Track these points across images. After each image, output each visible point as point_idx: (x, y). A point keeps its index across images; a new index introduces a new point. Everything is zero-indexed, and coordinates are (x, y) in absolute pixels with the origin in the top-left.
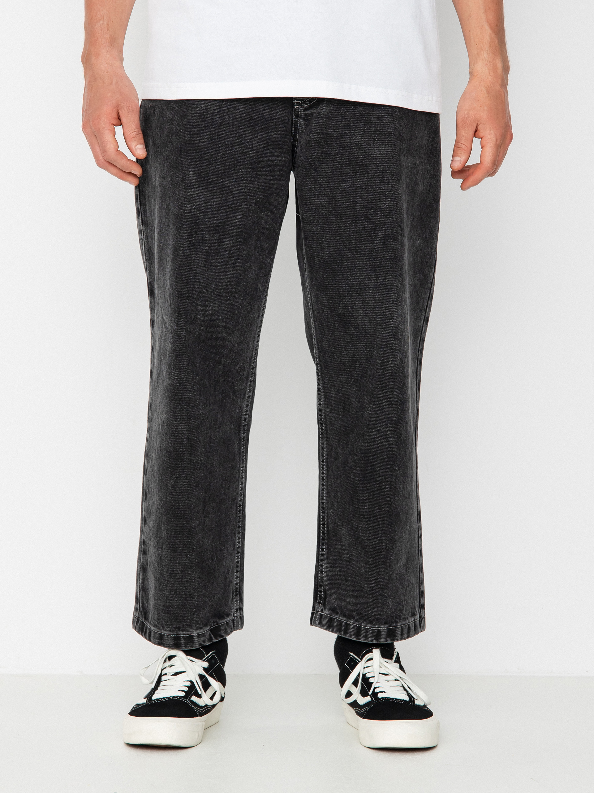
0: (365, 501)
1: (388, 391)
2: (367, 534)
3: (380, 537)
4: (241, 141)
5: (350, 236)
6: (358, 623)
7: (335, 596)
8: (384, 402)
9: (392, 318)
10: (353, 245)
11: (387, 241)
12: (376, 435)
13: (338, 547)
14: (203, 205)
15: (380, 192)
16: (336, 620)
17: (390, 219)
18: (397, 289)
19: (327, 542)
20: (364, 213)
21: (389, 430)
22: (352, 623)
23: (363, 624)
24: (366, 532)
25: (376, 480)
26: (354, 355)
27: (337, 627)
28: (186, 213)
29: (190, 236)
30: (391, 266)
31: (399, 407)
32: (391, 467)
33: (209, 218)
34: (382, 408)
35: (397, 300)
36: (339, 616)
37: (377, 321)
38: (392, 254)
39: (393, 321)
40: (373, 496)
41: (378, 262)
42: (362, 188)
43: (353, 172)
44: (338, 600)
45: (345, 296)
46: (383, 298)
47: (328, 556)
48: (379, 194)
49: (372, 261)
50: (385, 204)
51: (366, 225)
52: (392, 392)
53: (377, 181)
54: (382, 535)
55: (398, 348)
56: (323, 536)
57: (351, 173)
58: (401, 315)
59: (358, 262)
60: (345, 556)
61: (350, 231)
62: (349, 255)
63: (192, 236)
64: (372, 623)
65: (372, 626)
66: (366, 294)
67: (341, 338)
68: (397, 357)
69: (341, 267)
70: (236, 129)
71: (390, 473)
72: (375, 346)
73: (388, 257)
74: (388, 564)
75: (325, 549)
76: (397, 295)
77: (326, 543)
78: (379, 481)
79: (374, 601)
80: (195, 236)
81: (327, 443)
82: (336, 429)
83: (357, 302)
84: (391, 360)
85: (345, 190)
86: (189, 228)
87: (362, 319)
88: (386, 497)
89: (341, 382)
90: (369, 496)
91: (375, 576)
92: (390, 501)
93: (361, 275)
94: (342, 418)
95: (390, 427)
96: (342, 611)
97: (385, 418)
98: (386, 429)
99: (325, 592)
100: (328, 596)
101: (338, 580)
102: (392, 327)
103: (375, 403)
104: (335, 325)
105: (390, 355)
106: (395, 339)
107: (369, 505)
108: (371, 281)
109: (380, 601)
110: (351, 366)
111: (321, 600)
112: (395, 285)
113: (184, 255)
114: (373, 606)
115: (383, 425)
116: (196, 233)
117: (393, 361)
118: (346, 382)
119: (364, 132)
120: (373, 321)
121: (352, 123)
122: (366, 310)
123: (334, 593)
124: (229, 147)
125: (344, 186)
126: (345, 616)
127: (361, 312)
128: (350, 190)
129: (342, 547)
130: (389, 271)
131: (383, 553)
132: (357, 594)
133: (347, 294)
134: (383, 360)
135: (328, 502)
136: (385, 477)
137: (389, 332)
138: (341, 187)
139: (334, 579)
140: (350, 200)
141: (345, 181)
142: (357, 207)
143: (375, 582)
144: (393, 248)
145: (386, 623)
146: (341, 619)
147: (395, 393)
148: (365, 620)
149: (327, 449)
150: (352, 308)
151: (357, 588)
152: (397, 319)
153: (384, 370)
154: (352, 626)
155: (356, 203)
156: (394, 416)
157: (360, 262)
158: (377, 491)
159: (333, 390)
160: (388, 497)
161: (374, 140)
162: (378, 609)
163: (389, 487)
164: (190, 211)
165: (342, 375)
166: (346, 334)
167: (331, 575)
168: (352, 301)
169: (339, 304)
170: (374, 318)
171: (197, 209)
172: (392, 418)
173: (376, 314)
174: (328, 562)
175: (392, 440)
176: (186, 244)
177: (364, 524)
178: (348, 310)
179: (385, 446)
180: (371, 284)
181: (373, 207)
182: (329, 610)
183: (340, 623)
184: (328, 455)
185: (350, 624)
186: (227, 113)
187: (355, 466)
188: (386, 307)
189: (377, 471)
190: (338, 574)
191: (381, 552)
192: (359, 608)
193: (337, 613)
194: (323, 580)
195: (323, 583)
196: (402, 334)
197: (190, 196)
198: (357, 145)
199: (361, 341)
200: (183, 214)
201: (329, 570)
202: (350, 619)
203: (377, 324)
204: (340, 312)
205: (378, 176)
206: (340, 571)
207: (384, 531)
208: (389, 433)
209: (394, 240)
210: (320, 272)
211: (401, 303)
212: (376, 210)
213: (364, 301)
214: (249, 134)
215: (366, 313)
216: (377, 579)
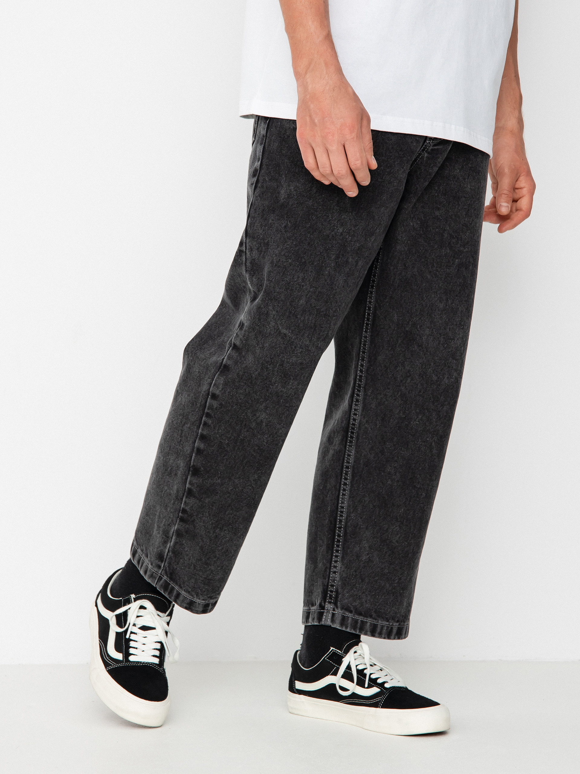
0: (401, 505)
1: (439, 404)
2: (398, 536)
3: (410, 540)
4: (390, 171)
5: (433, 261)
6: (375, 621)
7: (348, 595)
8: (434, 414)
9: (453, 339)
10: (434, 269)
11: (461, 268)
12: (421, 445)
13: (357, 549)
14: (353, 229)
15: (464, 223)
16: (350, 618)
17: (467, 249)
18: (461, 313)
19: (344, 544)
20: (448, 240)
21: (434, 441)
22: (369, 621)
23: (380, 622)
24: (397, 534)
25: (415, 486)
26: (409, 371)
27: (351, 625)
28: (338, 235)
29: (338, 257)
30: (459, 291)
31: (446, 422)
32: (430, 476)
33: (354, 242)
34: (431, 420)
35: (460, 324)
36: (354, 614)
37: (440, 341)
38: (462, 280)
39: (453, 342)
40: (410, 501)
41: (450, 286)
42: (451, 218)
43: (447, 201)
44: (351, 599)
45: (417, 315)
46: (449, 320)
47: (343, 558)
48: (462, 225)
49: (446, 285)
50: (466, 235)
51: (448, 252)
52: (442, 406)
53: (464, 213)
54: (411, 539)
55: (454, 367)
56: (338, 538)
57: (445, 202)
58: (463, 338)
59: (435, 285)
60: (364, 558)
61: (434, 255)
62: (429, 277)
63: (339, 258)
64: (388, 621)
65: (387, 623)
66: (435, 315)
67: (400, 354)
68: (453, 376)
69: (420, 288)
70: (388, 159)
71: (428, 482)
72: (432, 364)
73: (458, 284)
74: (412, 566)
75: (340, 550)
76: (461, 318)
77: (341, 545)
78: (417, 487)
79: (394, 599)
80: (342, 258)
81: (355, 451)
82: (371, 438)
83: (426, 321)
84: (446, 377)
85: (437, 216)
86: (338, 250)
87: (427, 338)
88: (421, 503)
89: (386, 395)
90: (405, 501)
91: (399, 577)
92: (424, 508)
93: (434, 297)
94: (380, 427)
95: (435, 438)
96: (356, 609)
97: (432, 429)
98: (432, 440)
99: (337, 591)
100: (340, 596)
101: (353, 580)
102: (452, 348)
103: (424, 415)
104: (398, 341)
105: (446, 373)
106: (453, 359)
107: (404, 510)
108: (442, 303)
109: (399, 601)
110: (401, 381)
111: (331, 599)
112: (460, 309)
113: (329, 275)
114: (393, 605)
115: (429, 436)
116: (343, 255)
117: (448, 378)
118: (391, 396)
119: (463, 167)
120: (437, 341)
121: (454, 157)
122: (432, 330)
123: (347, 592)
124: (380, 175)
125: (437, 213)
126: (360, 614)
127: (427, 331)
128: (442, 217)
129: (361, 549)
130: (457, 296)
131: (410, 555)
132: (375, 593)
133: (419, 313)
134: (439, 376)
135: (349, 506)
136: (423, 485)
137: (449, 352)
138: (434, 213)
139: (347, 579)
140: (440, 227)
141: (439, 209)
142: (444, 234)
143: (398, 581)
144: (464, 275)
145: (398, 621)
146: (357, 617)
147: (445, 408)
148: (383, 618)
149: (356, 457)
150: (420, 327)
151: (375, 588)
152: (458, 341)
153: (438, 385)
154: (368, 624)
155: (445, 230)
156: (441, 429)
157: (436, 285)
158: (414, 497)
159: (374, 402)
160: (423, 503)
161: (469, 175)
162: (395, 608)
163: (425, 495)
164: (342, 234)
165: (389, 389)
166: (408, 351)
167: (344, 575)
168: (422, 320)
169: (409, 322)
170: (438, 338)
171: (347, 233)
172: (438, 430)
173: (440, 334)
174: (343, 563)
175: (435, 451)
176: (333, 264)
177: (396, 527)
178: (417, 328)
179: (428, 456)
180: (441, 306)
181: (456, 236)
182: (342, 609)
183: (356, 621)
184: (355, 462)
185: (367, 622)
186: (382, 143)
187: (395, 472)
188: (450, 328)
189: (417, 478)
190: (353, 574)
191: (408, 554)
192: (378, 606)
193: (351, 612)
194: (336, 580)
195: (335, 583)
196: (461, 356)
197: (343, 220)
198: (454, 177)
199: (420, 358)
200: (335, 236)
201: (343, 571)
202: (367, 617)
203: (439, 343)
204: (407, 329)
205: (465, 209)
206: (356, 572)
207: (414, 535)
208: (433, 444)
209: (466, 269)
210: (398, 290)
211: (463, 326)
212: (457, 240)
213: (432, 322)
214: (397, 164)
215: (432, 332)
216: (400, 579)
